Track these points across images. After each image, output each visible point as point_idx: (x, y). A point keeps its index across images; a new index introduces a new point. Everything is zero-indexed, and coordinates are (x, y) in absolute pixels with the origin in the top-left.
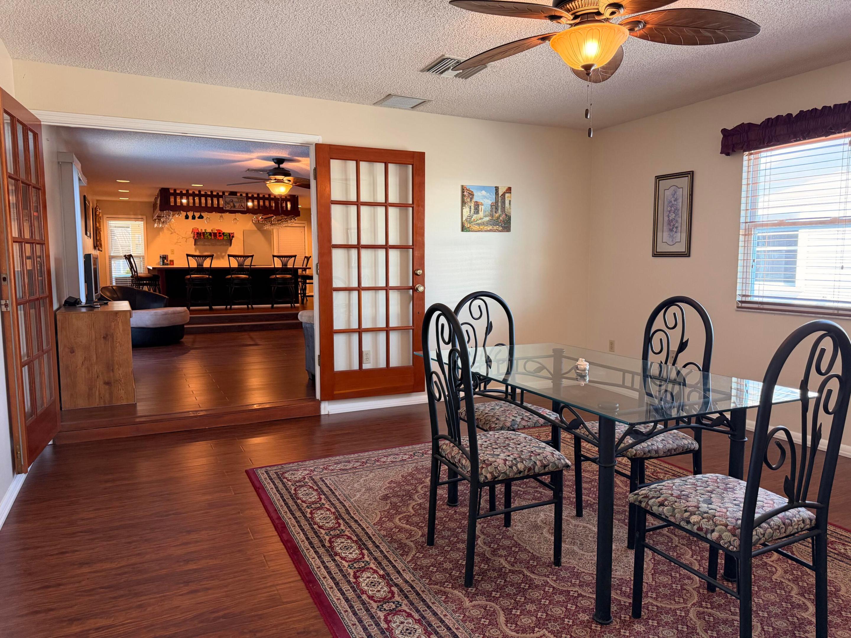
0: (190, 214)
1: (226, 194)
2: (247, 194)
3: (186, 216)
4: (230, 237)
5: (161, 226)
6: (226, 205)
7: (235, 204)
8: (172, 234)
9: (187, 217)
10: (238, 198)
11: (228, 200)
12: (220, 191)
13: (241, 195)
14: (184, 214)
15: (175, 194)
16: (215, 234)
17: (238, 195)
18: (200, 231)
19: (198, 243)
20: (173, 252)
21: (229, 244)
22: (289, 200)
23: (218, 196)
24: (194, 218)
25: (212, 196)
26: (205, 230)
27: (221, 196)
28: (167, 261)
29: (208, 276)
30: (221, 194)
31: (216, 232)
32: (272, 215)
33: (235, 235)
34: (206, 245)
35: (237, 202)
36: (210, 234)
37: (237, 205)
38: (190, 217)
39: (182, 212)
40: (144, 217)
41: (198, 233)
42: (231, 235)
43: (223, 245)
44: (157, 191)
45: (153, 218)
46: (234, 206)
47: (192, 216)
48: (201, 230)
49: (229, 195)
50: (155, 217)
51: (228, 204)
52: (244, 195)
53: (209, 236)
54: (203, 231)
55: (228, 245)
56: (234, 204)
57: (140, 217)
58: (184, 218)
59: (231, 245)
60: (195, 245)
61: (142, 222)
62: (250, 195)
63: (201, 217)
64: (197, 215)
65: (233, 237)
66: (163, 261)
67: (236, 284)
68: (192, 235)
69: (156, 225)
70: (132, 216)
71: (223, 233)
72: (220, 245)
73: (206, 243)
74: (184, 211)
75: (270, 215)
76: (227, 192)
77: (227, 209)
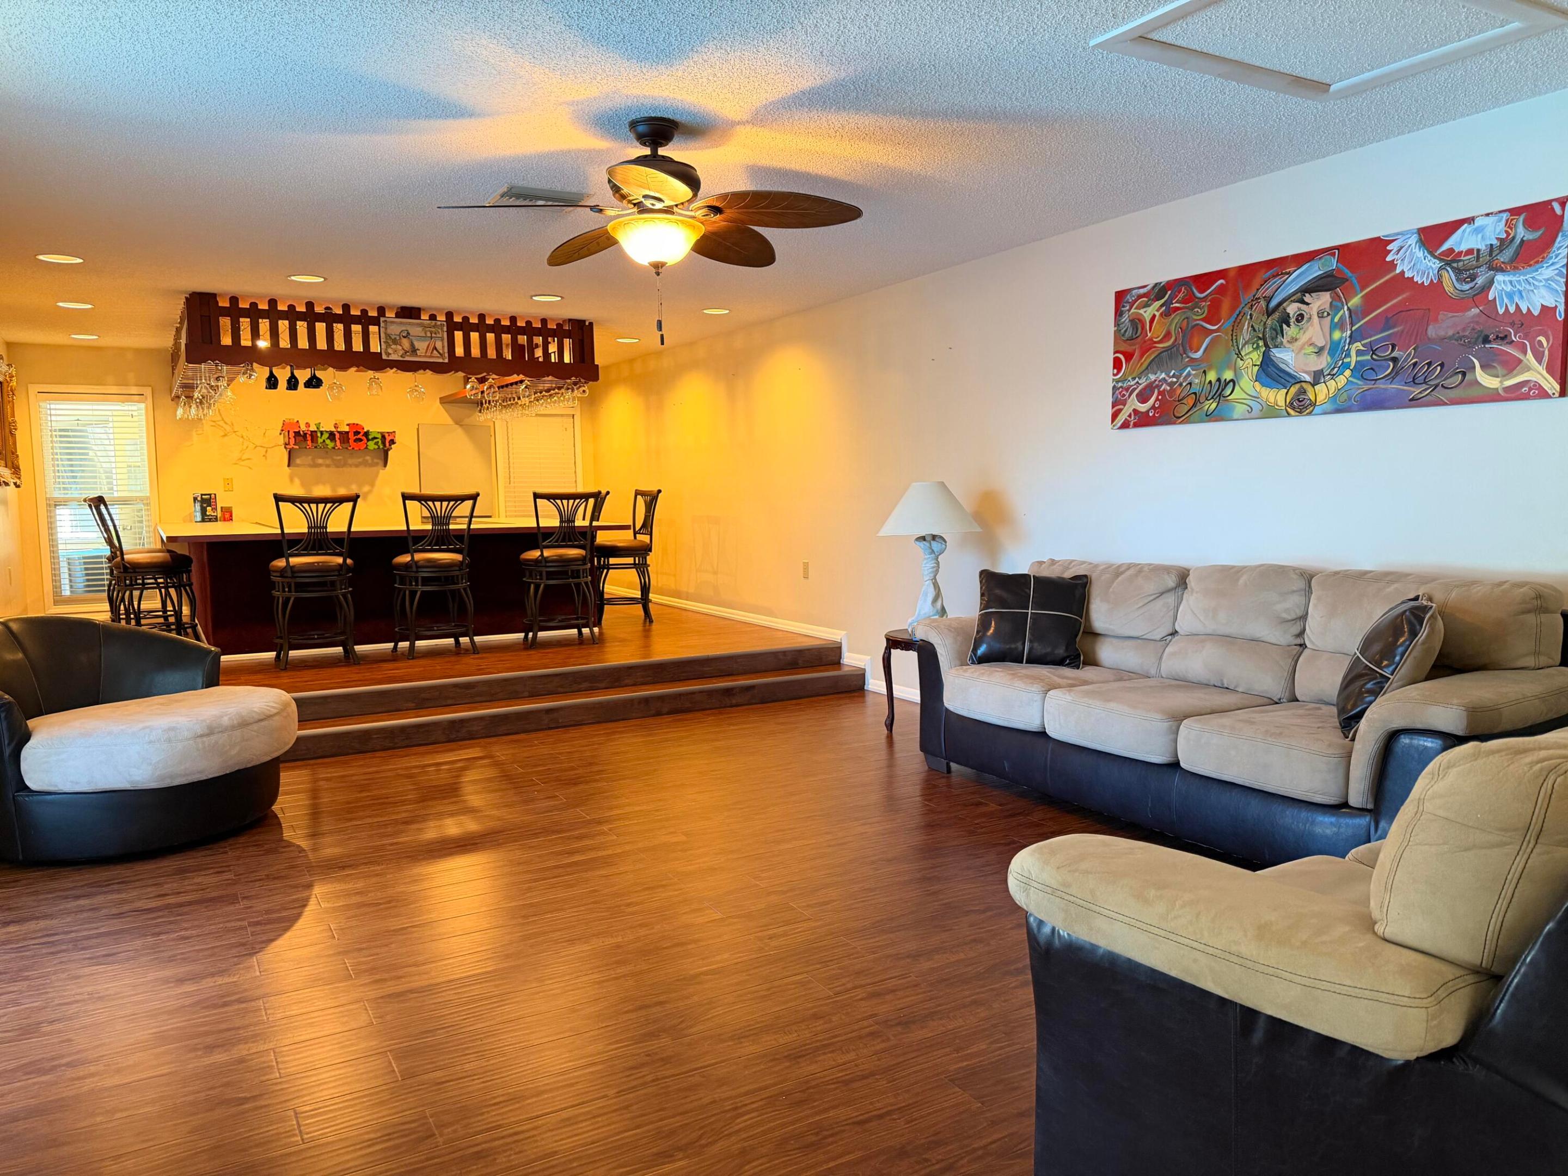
0: (283, 374)
1: (390, 314)
2: (449, 315)
3: (269, 380)
4: (386, 442)
5: (193, 411)
6: (388, 345)
7: (417, 344)
8: (225, 435)
9: (272, 383)
10: (424, 327)
11: (395, 329)
12: (371, 305)
13: (433, 317)
14: (261, 373)
15: (234, 311)
16: (344, 436)
17: (424, 316)
18: (303, 428)
19: (298, 461)
20: (228, 484)
21: (381, 463)
22: (569, 335)
23: (365, 320)
24: (293, 384)
25: (346, 318)
26: (318, 425)
27: (375, 321)
28: (215, 509)
29: (340, 560)
30: (373, 313)
31: (347, 429)
32: (521, 377)
33: (397, 439)
34: (320, 465)
35: (423, 338)
36: (332, 436)
37: (421, 346)
38: (283, 384)
39: (255, 365)
40: (148, 391)
41: (297, 434)
42: (388, 439)
43: (365, 464)
44: (179, 306)
45: (171, 393)
46: (414, 351)
47: (289, 381)
48: (308, 425)
49: (397, 316)
50: (176, 390)
51: (395, 342)
52: (441, 318)
53: (328, 442)
54: (313, 428)
55: (377, 464)
56: (412, 345)
57: (134, 390)
58: (264, 384)
59: (385, 464)
60: (289, 466)
61: (143, 406)
62: (458, 319)
63: (314, 383)
64: (303, 375)
65: (392, 442)
66: (203, 511)
67: (426, 581)
68: (281, 440)
69: (180, 412)
70: (114, 389)
71: (367, 434)
72: (357, 466)
73: (320, 461)
74: (263, 364)
75: (515, 378)
76: (391, 308)
77: (394, 357)
